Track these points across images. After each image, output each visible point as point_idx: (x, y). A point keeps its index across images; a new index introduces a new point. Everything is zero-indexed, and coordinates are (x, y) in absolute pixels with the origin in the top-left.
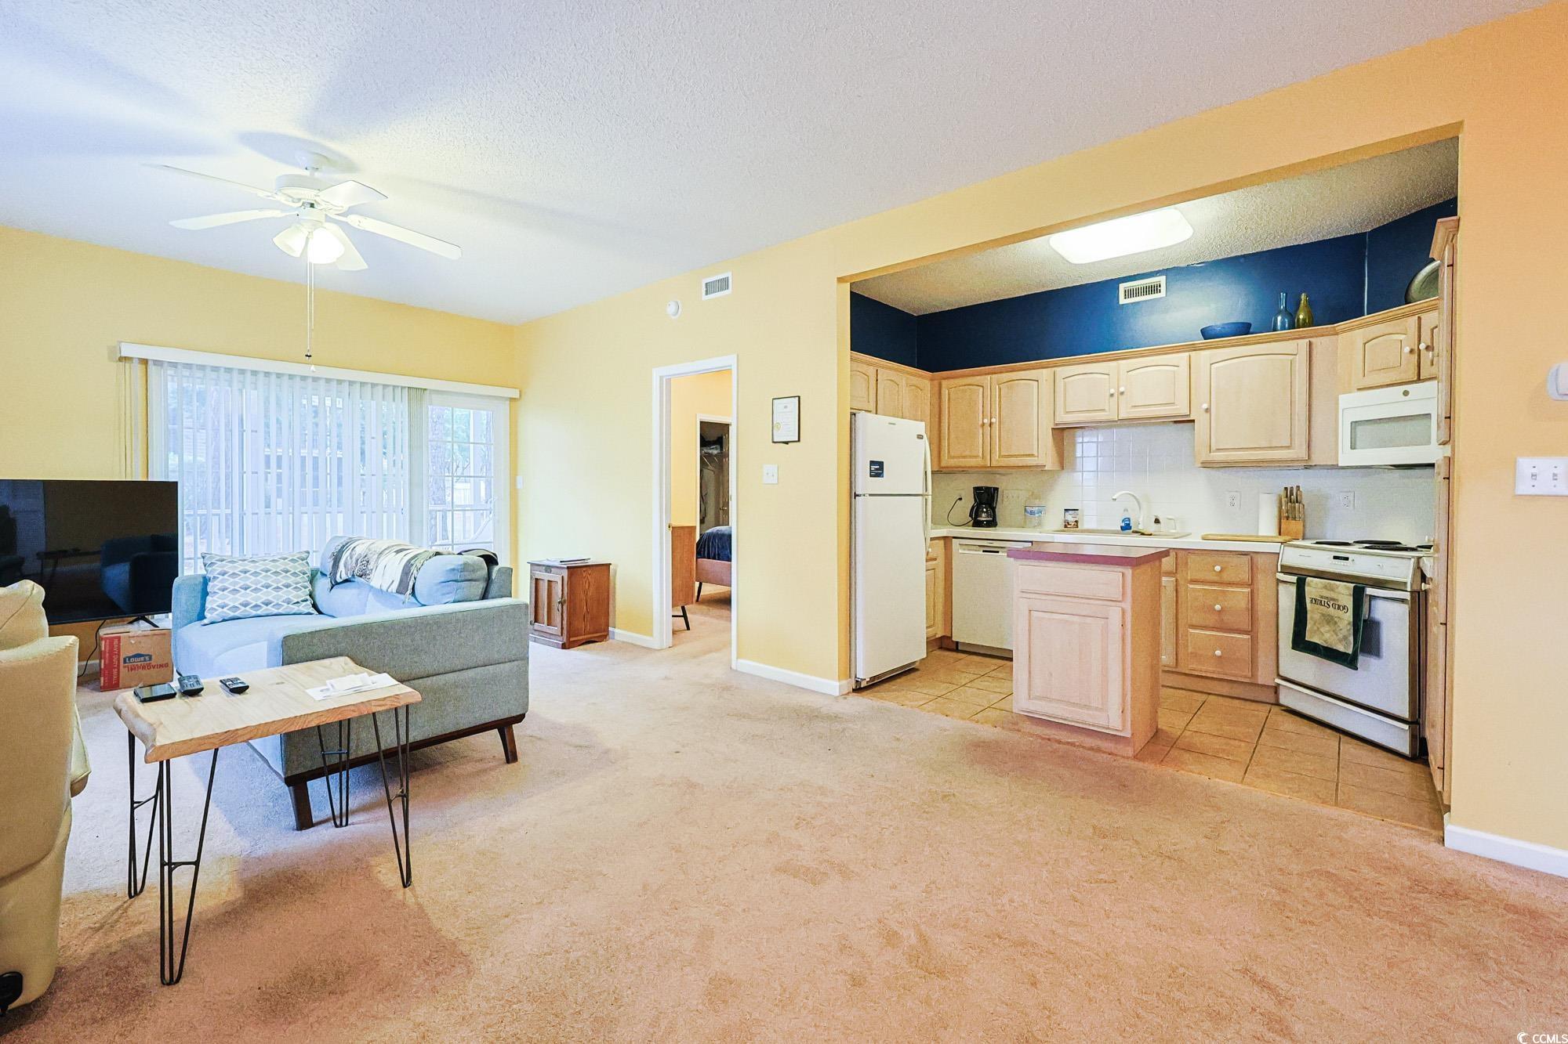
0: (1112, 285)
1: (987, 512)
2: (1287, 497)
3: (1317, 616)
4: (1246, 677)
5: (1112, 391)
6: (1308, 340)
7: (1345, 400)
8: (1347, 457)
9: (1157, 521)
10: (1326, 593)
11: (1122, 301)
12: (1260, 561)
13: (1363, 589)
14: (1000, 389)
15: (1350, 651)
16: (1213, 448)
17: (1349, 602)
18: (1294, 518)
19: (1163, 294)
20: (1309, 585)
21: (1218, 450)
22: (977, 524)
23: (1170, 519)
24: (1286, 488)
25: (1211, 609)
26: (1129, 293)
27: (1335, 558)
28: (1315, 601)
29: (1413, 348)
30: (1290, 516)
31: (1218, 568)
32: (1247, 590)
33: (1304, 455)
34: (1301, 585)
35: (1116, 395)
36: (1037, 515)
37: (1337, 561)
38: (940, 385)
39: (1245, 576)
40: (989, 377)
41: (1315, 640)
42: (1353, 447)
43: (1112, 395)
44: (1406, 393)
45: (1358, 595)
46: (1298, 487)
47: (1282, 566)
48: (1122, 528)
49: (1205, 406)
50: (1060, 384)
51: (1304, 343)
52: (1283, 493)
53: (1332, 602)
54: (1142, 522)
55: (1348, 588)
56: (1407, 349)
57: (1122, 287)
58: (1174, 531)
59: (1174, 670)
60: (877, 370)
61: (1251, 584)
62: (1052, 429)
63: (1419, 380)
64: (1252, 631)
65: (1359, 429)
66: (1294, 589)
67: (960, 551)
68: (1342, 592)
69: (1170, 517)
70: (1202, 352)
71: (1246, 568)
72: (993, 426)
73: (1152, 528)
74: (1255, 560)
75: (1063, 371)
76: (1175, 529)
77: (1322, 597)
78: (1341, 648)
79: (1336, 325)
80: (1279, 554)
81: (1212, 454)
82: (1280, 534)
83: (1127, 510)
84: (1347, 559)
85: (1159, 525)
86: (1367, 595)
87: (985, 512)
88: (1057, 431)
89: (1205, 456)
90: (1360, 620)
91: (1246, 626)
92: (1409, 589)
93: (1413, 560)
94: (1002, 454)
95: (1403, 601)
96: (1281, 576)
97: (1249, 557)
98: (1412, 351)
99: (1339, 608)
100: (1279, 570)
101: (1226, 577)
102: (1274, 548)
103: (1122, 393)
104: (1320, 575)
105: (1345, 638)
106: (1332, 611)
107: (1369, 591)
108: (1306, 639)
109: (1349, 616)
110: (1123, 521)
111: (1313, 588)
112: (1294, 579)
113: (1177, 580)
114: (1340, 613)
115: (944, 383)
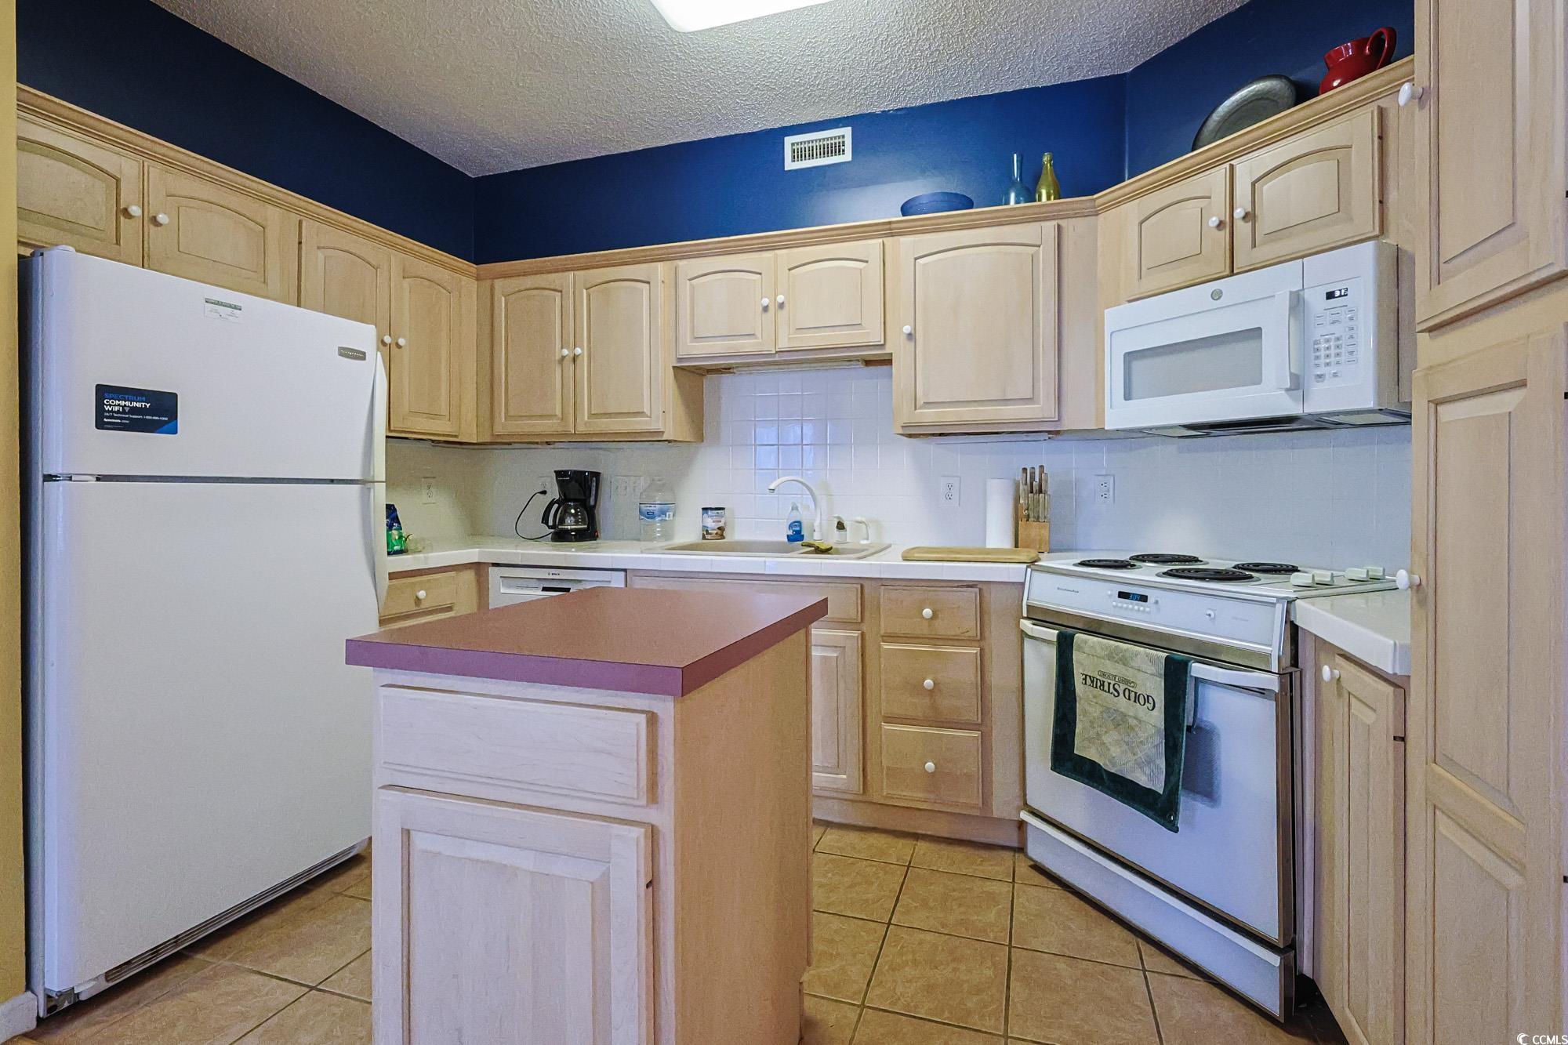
0: (772, 139)
1: (575, 515)
2: (1026, 484)
3: (1095, 711)
4: (973, 807)
5: (765, 301)
6: (1055, 223)
7: (1114, 317)
8: (1119, 415)
9: (841, 526)
10: (1111, 668)
11: (790, 165)
12: (994, 598)
13: (1184, 666)
14: (589, 296)
15: (1159, 787)
16: (920, 402)
17: (1155, 687)
18: (1038, 519)
19: (847, 157)
20: (1080, 649)
21: (927, 404)
22: (561, 536)
23: (860, 522)
24: (1025, 470)
25: (918, 688)
26: (798, 155)
27: (1122, 595)
28: (1091, 680)
29: (1223, 219)
30: (1032, 515)
31: (927, 612)
32: (975, 651)
33: (1051, 413)
34: (1065, 646)
35: (772, 309)
36: (658, 519)
37: (1125, 603)
38: (492, 288)
39: (970, 625)
40: (571, 274)
41: (1091, 754)
42: (1128, 396)
43: (766, 309)
44: (1217, 295)
45: (1176, 674)
46: (1042, 467)
47: (1028, 606)
48: (790, 539)
49: (907, 329)
50: (685, 287)
51: (1050, 226)
52: (1020, 477)
53: (1123, 687)
54: (820, 531)
55: (1152, 660)
56: (1214, 221)
57: (789, 140)
58: (864, 542)
59: (861, 798)
60: (300, 222)
61: (980, 639)
62: (674, 367)
63: (1232, 273)
64: (982, 725)
65: (1137, 366)
66: (1052, 653)
67: (502, 591)
68: (1144, 667)
69: (859, 518)
70: (902, 239)
71: (972, 612)
72: (578, 362)
73: (833, 538)
74: (985, 594)
75: (689, 267)
76: (867, 539)
77: (1104, 674)
78: (1142, 779)
79: (1095, 196)
80: (1023, 584)
81: (918, 411)
82: (1016, 546)
83: (797, 509)
84: (1144, 598)
85: (842, 532)
86: (1191, 676)
87: (572, 515)
88: (681, 372)
89: (907, 415)
90: (1180, 730)
91: (974, 717)
92: (1275, 668)
93: (1279, 607)
94: (593, 412)
95: (1262, 692)
96: (1027, 625)
97: (977, 590)
98: (1220, 225)
99: (1137, 699)
100: (1025, 615)
101: (943, 627)
102: (1012, 572)
103: (782, 306)
104: (1095, 628)
105: (1150, 761)
106: (1122, 703)
107: (1197, 669)
108: (1075, 752)
109: (1157, 718)
110: (790, 526)
111: (1089, 652)
112: (1052, 634)
113: (863, 635)
114: (1141, 710)
115: (499, 284)
